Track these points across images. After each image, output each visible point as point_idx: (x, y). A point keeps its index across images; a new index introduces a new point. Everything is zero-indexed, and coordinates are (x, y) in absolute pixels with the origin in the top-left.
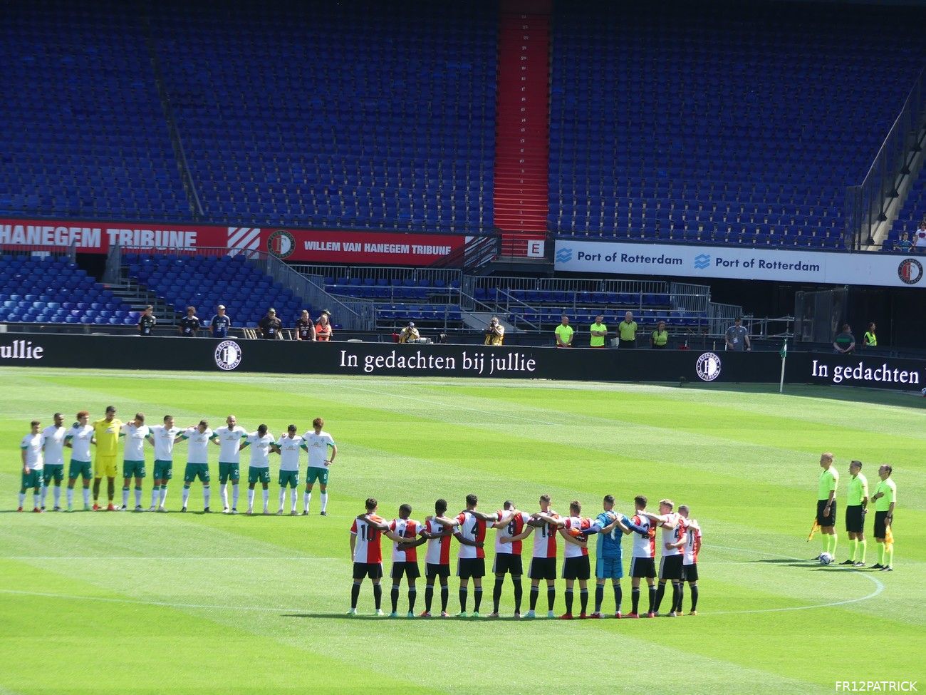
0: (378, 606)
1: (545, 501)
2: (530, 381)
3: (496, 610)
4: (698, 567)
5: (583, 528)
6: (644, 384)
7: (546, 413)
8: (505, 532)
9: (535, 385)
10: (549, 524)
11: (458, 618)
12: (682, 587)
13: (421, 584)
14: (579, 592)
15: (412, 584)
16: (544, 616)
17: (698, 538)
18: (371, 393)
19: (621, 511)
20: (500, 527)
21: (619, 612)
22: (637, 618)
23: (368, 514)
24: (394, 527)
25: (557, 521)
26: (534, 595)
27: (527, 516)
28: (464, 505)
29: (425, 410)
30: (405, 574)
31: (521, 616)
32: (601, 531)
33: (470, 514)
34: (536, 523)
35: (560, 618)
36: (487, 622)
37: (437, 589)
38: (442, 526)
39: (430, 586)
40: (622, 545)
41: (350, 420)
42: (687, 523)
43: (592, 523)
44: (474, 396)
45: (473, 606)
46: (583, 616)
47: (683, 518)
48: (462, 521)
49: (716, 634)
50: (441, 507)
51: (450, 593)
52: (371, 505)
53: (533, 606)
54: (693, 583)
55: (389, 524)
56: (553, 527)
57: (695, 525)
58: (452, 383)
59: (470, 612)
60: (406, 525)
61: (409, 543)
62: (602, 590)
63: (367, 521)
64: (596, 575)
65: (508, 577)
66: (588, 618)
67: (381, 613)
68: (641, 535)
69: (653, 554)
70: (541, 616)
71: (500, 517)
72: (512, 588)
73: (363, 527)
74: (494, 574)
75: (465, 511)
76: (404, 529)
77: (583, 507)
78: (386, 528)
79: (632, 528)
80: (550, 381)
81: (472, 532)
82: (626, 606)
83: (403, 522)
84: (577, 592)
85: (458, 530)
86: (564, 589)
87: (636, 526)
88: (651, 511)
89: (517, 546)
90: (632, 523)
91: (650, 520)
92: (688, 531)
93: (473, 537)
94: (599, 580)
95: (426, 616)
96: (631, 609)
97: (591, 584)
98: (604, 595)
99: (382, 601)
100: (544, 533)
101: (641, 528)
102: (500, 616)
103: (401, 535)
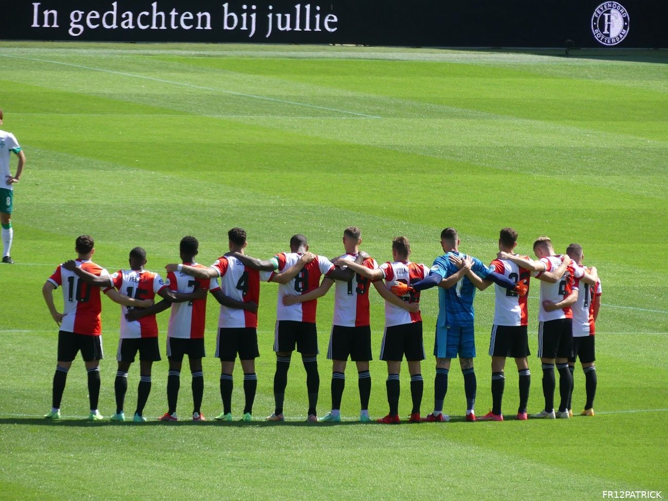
0: (94, 405)
1: (351, 238)
2: (330, 47)
3: (279, 410)
4: (596, 339)
5: (412, 281)
6: (508, 51)
7: (355, 99)
8: (290, 288)
9: (337, 54)
10: (359, 276)
11: (219, 422)
12: (572, 372)
13: (160, 373)
14: (409, 380)
15: (146, 372)
16: (354, 419)
17: (596, 296)
18: (79, 69)
19: (473, 253)
20: (282, 281)
21: (473, 412)
22: (500, 420)
23: (79, 260)
24: (119, 281)
25: (372, 272)
26: (338, 385)
27: (325, 262)
28: (225, 245)
29: (163, 95)
30: (137, 357)
31: (319, 419)
32: (441, 284)
33: (235, 259)
34: (341, 273)
35: (378, 422)
36: (265, 429)
37: (186, 377)
38: (193, 279)
39: (175, 373)
40: (476, 305)
41: (47, 111)
42: (580, 271)
43: (427, 270)
44: (241, 72)
45: (243, 404)
46: (415, 418)
47: (575, 265)
48: (224, 268)
49: (624, 445)
50: (189, 248)
51: (206, 383)
52: (84, 247)
53: (336, 404)
54: (587, 365)
55: (113, 277)
56: (365, 280)
57: (594, 276)
58: (207, 53)
59: (237, 413)
60: (138, 279)
61: (143, 308)
62: (445, 377)
63: (78, 272)
64: (436, 353)
65: (296, 358)
66: (424, 421)
67: (98, 416)
68: (504, 290)
69: (524, 320)
70: (349, 419)
71: (282, 263)
72: (304, 375)
73: (71, 279)
74: (274, 353)
75: (228, 254)
76: (136, 286)
77: (413, 247)
78: (107, 284)
79: (489, 279)
80: (362, 48)
81: (239, 287)
82: (484, 403)
83: (134, 274)
84: (405, 380)
85: (216, 284)
86: (385, 376)
87: (496, 274)
88: (522, 254)
89: (309, 308)
90: (492, 269)
91: (520, 267)
92: (581, 284)
93: (239, 295)
94: (439, 360)
95: (169, 419)
96: (490, 407)
97: (428, 368)
98: (449, 385)
99: (101, 398)
100: (350, 288)
101: (505, 277)
102: (286, 418)
103: (130, 295)
